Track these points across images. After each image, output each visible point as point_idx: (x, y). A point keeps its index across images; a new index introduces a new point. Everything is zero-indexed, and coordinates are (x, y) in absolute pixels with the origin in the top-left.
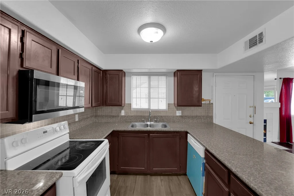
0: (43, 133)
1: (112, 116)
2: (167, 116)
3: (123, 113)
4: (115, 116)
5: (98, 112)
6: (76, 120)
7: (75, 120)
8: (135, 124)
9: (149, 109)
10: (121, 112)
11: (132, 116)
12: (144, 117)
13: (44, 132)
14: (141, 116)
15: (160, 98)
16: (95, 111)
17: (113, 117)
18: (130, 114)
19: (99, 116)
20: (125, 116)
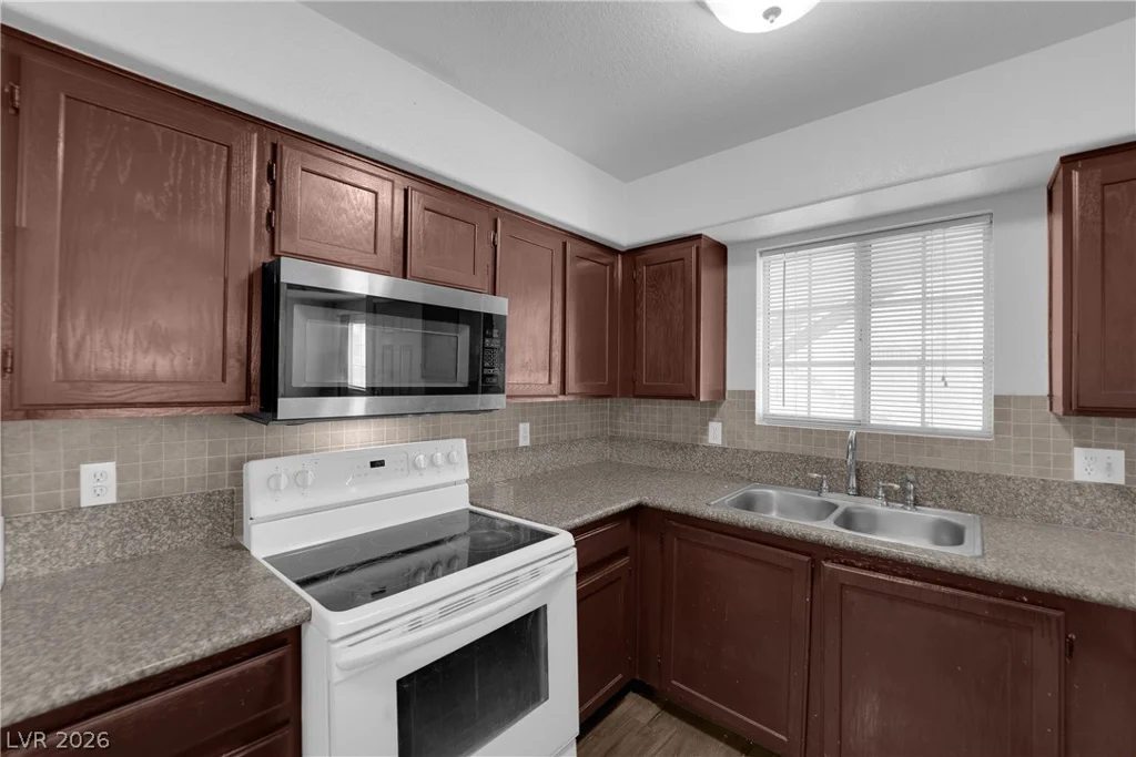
0: (369, 464)
1: (668, 443)
2: (988, 478)
3: (715, 434)
4: (683, 447)
5: (621, 420)
6: (522, 444)
7: (517, 441)
8: (768, 496)
9: (857, 424)
10: (705, 431)
11: (757, 453)
12: (823, 465)
13: (373, 464)
14: (806, 460)
15: (933, 363)
16: (611, 417)
17: (674, 446)
18: (749, 444)
19: (622, 439)
20: (725, 449)
